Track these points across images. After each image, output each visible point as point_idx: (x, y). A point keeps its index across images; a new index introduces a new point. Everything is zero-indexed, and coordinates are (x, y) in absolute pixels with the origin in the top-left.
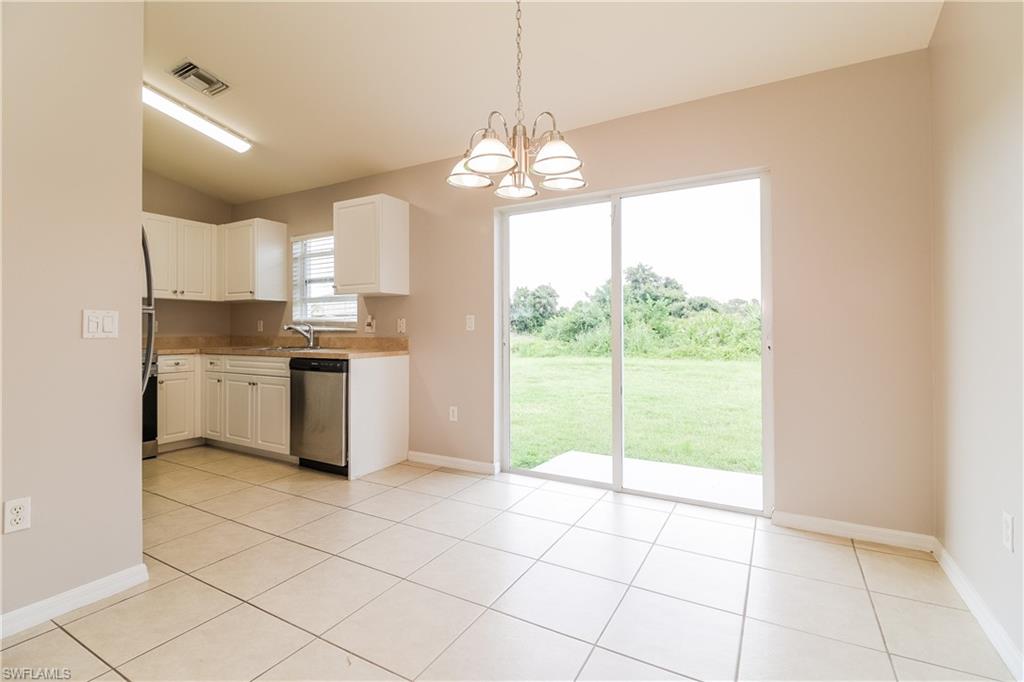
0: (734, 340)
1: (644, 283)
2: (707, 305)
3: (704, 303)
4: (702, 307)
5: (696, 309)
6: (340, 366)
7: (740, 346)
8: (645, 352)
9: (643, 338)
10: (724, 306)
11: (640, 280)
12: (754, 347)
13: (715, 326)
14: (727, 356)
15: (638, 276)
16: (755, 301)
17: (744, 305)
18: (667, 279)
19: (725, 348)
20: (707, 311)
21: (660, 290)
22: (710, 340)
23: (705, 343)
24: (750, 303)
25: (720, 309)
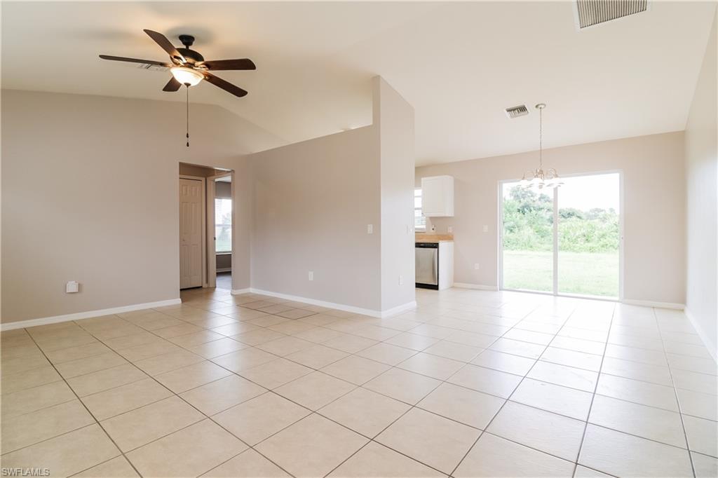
0: (597, 239)
1: (524, 198)
2: (573, 213)
3: (571, 212)
4: (570, 215)
5: (564, 217)
6: (435, 246)
7: (601, 243)
8: (531, 247)
9: (529, 237)
10: (586, 214)
11: (520, 196)
12: (612, 244)
13: (582, 229)
14: (591, 250)
15: (519, 193)
16: (612, 210)
17: (603, 213)
18: (541, 195)
19: (590, 245)
20: (574, 218)
21: (536, 202)
22: (579, 239)
23: (575, 241)
24: (608, 212)
25: (584, 217)
